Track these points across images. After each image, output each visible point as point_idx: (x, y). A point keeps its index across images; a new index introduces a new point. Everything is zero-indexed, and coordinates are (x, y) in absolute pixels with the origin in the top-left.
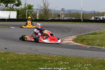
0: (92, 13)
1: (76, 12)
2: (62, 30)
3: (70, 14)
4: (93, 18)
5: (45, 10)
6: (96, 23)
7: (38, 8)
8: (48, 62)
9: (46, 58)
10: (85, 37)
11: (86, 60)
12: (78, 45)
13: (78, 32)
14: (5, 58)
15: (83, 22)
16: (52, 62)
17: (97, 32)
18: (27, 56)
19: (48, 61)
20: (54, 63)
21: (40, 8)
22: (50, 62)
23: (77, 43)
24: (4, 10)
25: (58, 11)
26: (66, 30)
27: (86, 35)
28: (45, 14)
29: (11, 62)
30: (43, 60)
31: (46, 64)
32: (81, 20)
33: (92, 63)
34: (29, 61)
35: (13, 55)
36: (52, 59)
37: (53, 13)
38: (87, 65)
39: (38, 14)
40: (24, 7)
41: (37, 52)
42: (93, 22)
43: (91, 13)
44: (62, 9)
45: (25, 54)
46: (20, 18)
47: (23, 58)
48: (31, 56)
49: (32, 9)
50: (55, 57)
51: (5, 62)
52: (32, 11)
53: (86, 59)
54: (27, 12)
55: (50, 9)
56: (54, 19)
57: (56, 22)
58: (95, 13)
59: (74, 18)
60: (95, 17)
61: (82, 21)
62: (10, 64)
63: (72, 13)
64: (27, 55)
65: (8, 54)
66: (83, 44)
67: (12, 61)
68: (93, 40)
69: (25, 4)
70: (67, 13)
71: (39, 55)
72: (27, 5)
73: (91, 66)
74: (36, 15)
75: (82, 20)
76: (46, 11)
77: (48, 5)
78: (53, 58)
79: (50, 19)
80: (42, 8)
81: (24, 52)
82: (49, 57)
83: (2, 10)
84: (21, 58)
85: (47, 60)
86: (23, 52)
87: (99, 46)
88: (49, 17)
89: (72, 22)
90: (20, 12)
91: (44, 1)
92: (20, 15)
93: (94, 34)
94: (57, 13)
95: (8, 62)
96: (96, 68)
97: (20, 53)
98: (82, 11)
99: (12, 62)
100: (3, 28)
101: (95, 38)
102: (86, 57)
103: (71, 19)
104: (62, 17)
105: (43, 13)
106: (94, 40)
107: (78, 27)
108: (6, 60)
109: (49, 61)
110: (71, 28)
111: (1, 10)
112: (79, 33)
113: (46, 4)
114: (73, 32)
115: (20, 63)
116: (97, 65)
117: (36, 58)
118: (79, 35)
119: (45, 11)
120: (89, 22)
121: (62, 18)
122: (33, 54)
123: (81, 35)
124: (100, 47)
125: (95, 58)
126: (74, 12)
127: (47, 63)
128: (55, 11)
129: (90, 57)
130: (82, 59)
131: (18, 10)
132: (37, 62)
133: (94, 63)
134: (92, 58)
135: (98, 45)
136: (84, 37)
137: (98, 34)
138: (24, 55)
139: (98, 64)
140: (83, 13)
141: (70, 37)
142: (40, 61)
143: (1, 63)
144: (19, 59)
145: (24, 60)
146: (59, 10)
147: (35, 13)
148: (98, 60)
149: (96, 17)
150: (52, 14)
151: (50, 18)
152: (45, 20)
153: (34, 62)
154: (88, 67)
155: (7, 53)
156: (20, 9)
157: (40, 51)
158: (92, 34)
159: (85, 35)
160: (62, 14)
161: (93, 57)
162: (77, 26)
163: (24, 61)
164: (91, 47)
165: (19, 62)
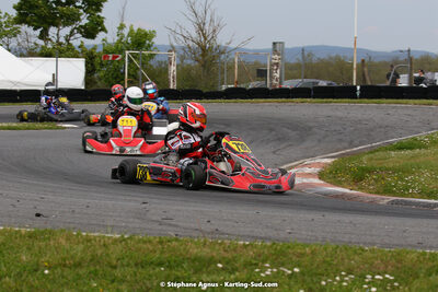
0: (401, 59)
1: (334, 55)
2: (274, 133)
3: (307, 63)
4: (403, 81)
5: (203, 49)
6: (417, 101)
7: (175, 44)
8: (213, 266)
9: (207, 250)
10: (371, 159)
11: (371, 255)
12: (343, 196)
13: (340, 140)
14: (36, 255)
15: (362, 97)
16: (229, 268)
17: (422, 135)
18: (127, 243)
19: (216, 263)
20: (237, 274)
21: (181, 43)
22: (222, 269)
23: (339, 184)
24: (31, 53)
25: (257, 53)
26: (293, 134)
27: (373, 151)
28: (203, 66)
29: (59, 270)
30: (193, 261)
31: (205, 275)
32: (355, 87)
33: (398, 268)
34: (136, 265)
35: (68, 239)
36: (229, 256)
37: (236, 60)
38: (377, 277)
39: (173, 69)
40: (117, 38)
41: (170, 225)
42: (403, 98)
43: (397, 58)
44: (274, 43)
45: (118, 236)
46: (101, 85)
47: (107, 255)
48: (145, 242)
49: (150, 46)
50: (245, 246)
51: (36, 270)
52: (152, 56)
53: (372, 251)
54: (130, 61)
55: (224, 44)
56: (242, 86)
57: (252, 98)
58: (411, 59)
59: (324, 79)
60: (411, 75)
61: (358, 93)
62: (53, 281)
63: (315, 60)
64: (124, 240)
65: (49, 239)
66: (361, 189)
67: (65, 266)
68: (404, 171)
69: (122, 27)
70: (293, 61)
71: (177, 240)
72: (126, 32)
73: (395, 281)
74: (166, 71)
75: (358, 88)
76: (207, 55)
77: (214, 31)
78: (235, 250)
79: (224, 87)
80: (191, 44)
81: (112, 226)
82: (217, 247)
83: (25, 52)
84: (99, 252)
85: (212, 261)
86: (109, 229)
87: (430, 196)
88: (220, 77)
89: (318, 97)
90: (97, 59)
91: (200, 14)
92: (102, 74)
93: (408, 148)
94: (256, 63)
95: (46, 272)
96: (413, 289)
97: (96, 234)
98: (359, 51)
99: (63, 271)
100: (28, 129)
101: (412, 161)
102: (374, 244)
103: (311, 86)
104: (275, 79)
105: (197, 63)
106: (410, 173)
107: (341, 118)
108: (38, 265)
109: (220, 265)
110: (311, 124)
111: (21, 55)
112: (346, 145)
113: (207, 27)
114: (319, 141)
115: (96, 275)
116: (418, 277)
117: (162, 252)
118: (347, 154)
119: (203, 55)
120: (387, 98)
121: (274, 82)
122: (152, 238)
123: (353, 153)
124: (433, 201)
125: (409, 249)
126: (323, 56)
127: (209, 273)
128: (245, 53)
129: (388, 246)
130: (355, 252)
131: (92, 53)
132: (170, 267)
133: (405, 269)
134: (399, 249)
135: (422, 194)
136: (365, 159)
137: (426, 148)
138: (116, 241)
139: (423, 271)
140: (363, 61)
141: (308, 161)
142: (179, 265)
143: (19, 275)
144: (94, 260)
145: (114, 262)
146: (262, 51)
147: (160, 63)
148: (425, 254)
149: (417, 75)
150: (231, 68)
151: (223, 84)
152: (205, 91)
153: (157, 269)
154: (382, 285)
155: (42, 233)
156: (100, 49)
157: (180, 224)
158: (401, 147)
159: (371, 152)
160: (272, 65)
161: (402, 246)
162: (339, 114)
163: (115, 267)
164: (397, 202)
165: (92, 269)
